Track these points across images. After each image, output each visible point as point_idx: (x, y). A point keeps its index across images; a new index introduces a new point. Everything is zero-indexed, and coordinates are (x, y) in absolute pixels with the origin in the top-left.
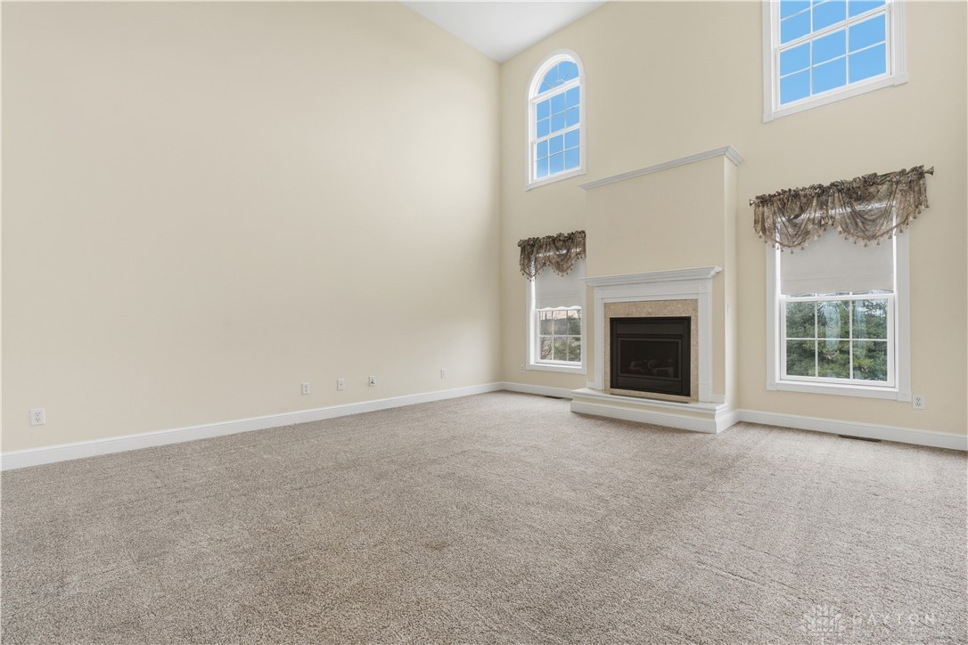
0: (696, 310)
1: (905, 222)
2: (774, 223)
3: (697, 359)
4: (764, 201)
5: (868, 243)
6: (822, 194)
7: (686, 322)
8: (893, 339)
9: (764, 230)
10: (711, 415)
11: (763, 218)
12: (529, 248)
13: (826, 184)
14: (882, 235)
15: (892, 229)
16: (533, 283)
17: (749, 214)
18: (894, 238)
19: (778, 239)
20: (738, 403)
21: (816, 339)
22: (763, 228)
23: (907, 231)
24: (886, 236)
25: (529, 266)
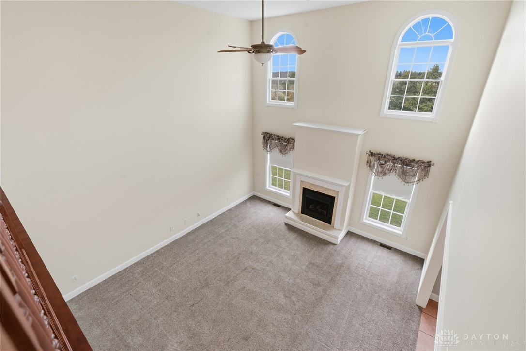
0: (337, 195)
1: (419, 180)
2: (374, 165)
3: (335, 213)
4: (372, 154)
5: (406, 184)
6: (395, 159)
7: (333, 198)
8: (405, 215)
9: (370, 166)
10: (337, 238)
11: (370, 161)
12: (268, 137)
13: (397, 156)
14: (410, 183)
15: (414, 182)
16: (269, 155)
17: (365, 157)
18: (414, 185)
19: (374, 171)
20: (349, 224)
21: (381, 208)
22: (369, 164)
23: (419, 184)
24: (412, 184)
25: (267, 146)
